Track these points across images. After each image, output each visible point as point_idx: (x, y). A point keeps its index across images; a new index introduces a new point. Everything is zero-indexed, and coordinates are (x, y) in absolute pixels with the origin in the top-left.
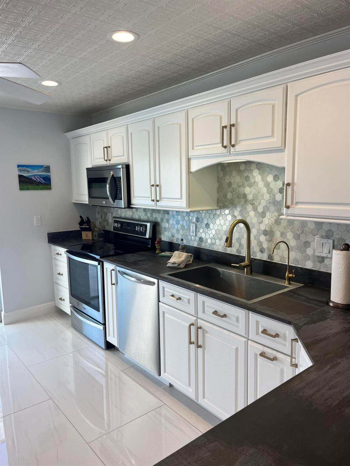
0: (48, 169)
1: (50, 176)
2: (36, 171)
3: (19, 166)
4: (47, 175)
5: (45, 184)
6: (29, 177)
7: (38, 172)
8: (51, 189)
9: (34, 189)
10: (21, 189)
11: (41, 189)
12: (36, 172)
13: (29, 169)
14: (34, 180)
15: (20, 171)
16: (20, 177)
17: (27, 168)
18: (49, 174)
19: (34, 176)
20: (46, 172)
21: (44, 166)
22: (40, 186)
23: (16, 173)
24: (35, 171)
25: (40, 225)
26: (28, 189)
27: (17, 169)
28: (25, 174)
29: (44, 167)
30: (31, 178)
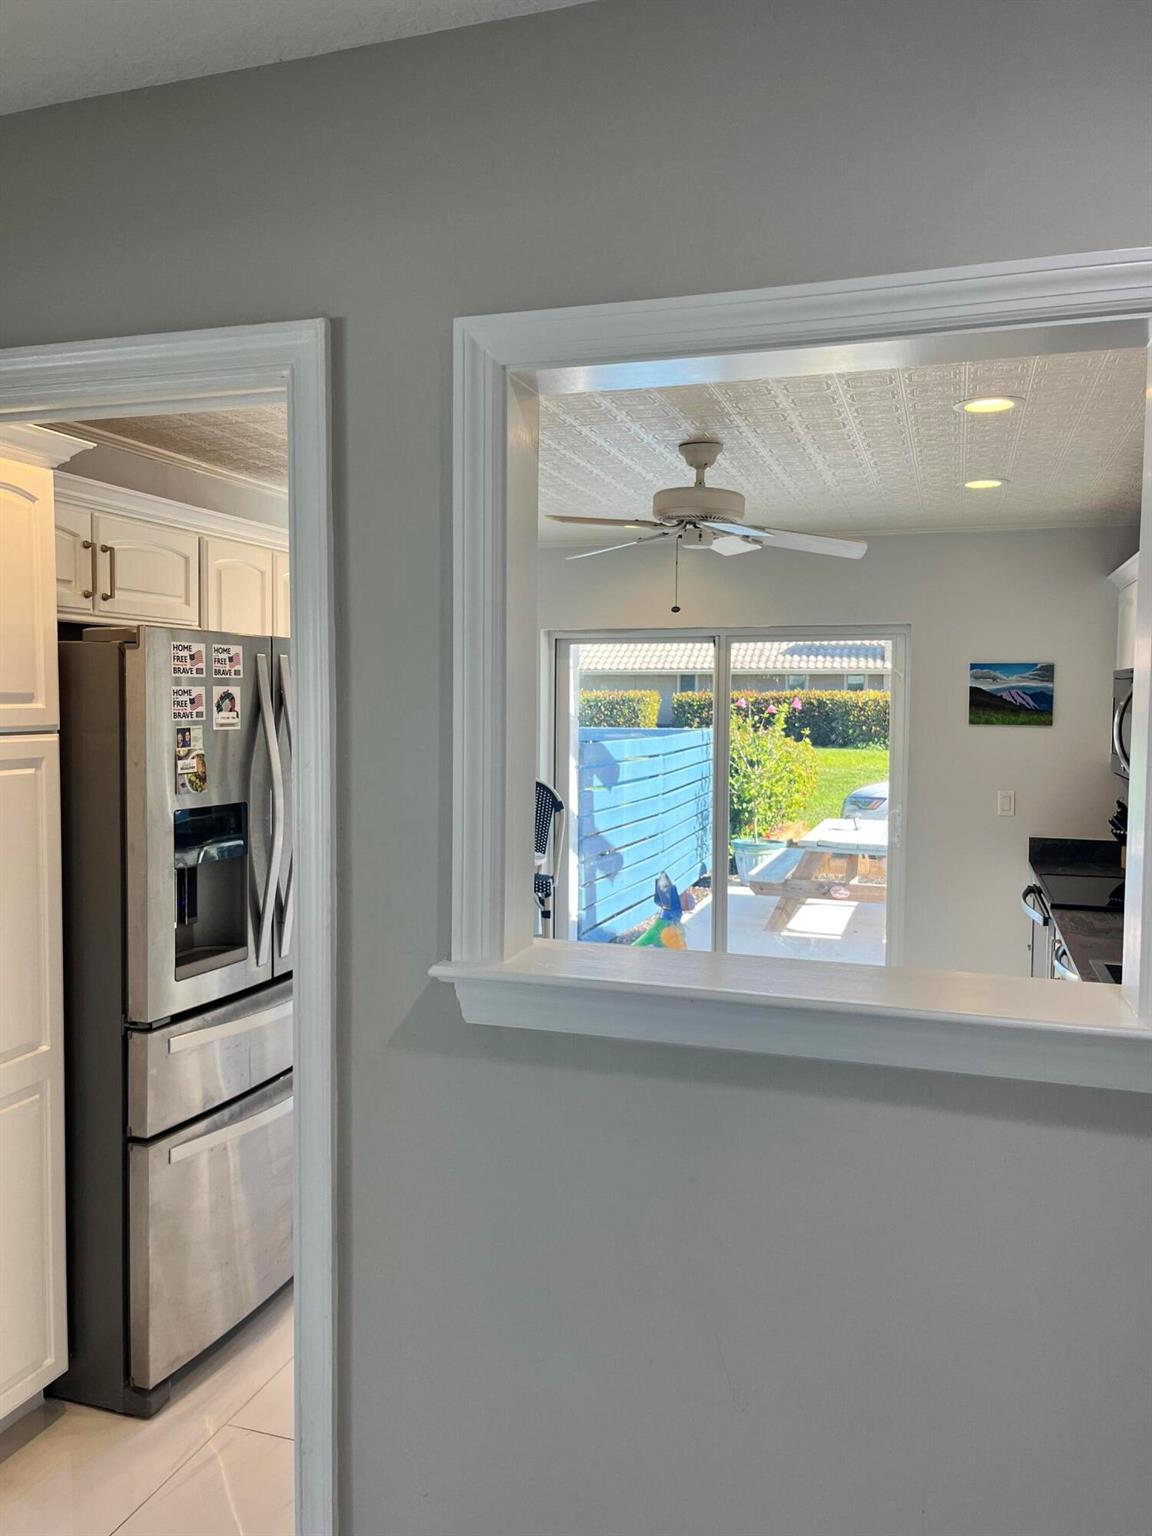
0: (1048, 671)
1: (1052, 691)
2: (1014, 678)
3: (973, 666)
4: (1046, 688)
5: (1036, 711)
6: (995, 693)
7: (1019, 681)
8: (1050, 723)
9: (1004, 723)
10: (972, 722)
11: (1023, 724)
12: (1013, 681)
13: (997, 674)
14: (1008, 699)
15: (975, 677)
16: (974, 691)
17: (991, 672)
18: (1050, 685)
19: (1009, 689)
20: (1043, 681)
21: (1036, 665)
22: (1022, 717)
23: (966, 682)
24: (1010, 678)
25: (1012, 813)
26: (988, 722)
27: (969, 673)
28: (986, 686)
29: (1039, 666)
30: (999, 695)
